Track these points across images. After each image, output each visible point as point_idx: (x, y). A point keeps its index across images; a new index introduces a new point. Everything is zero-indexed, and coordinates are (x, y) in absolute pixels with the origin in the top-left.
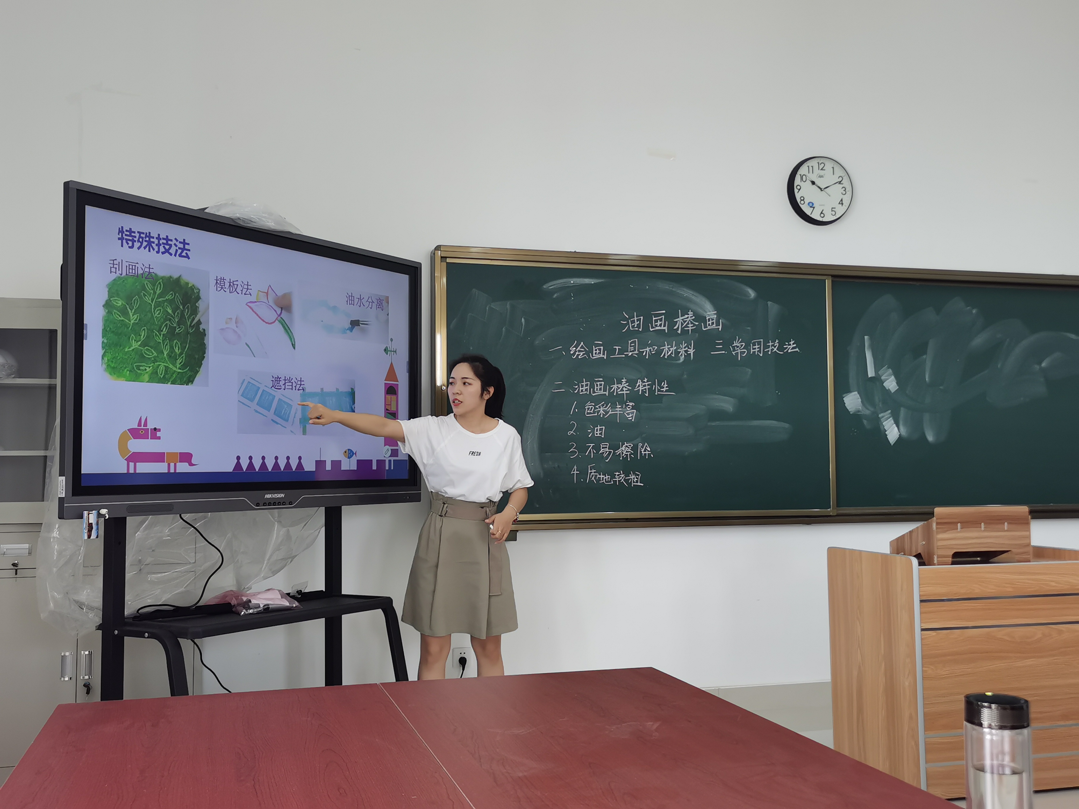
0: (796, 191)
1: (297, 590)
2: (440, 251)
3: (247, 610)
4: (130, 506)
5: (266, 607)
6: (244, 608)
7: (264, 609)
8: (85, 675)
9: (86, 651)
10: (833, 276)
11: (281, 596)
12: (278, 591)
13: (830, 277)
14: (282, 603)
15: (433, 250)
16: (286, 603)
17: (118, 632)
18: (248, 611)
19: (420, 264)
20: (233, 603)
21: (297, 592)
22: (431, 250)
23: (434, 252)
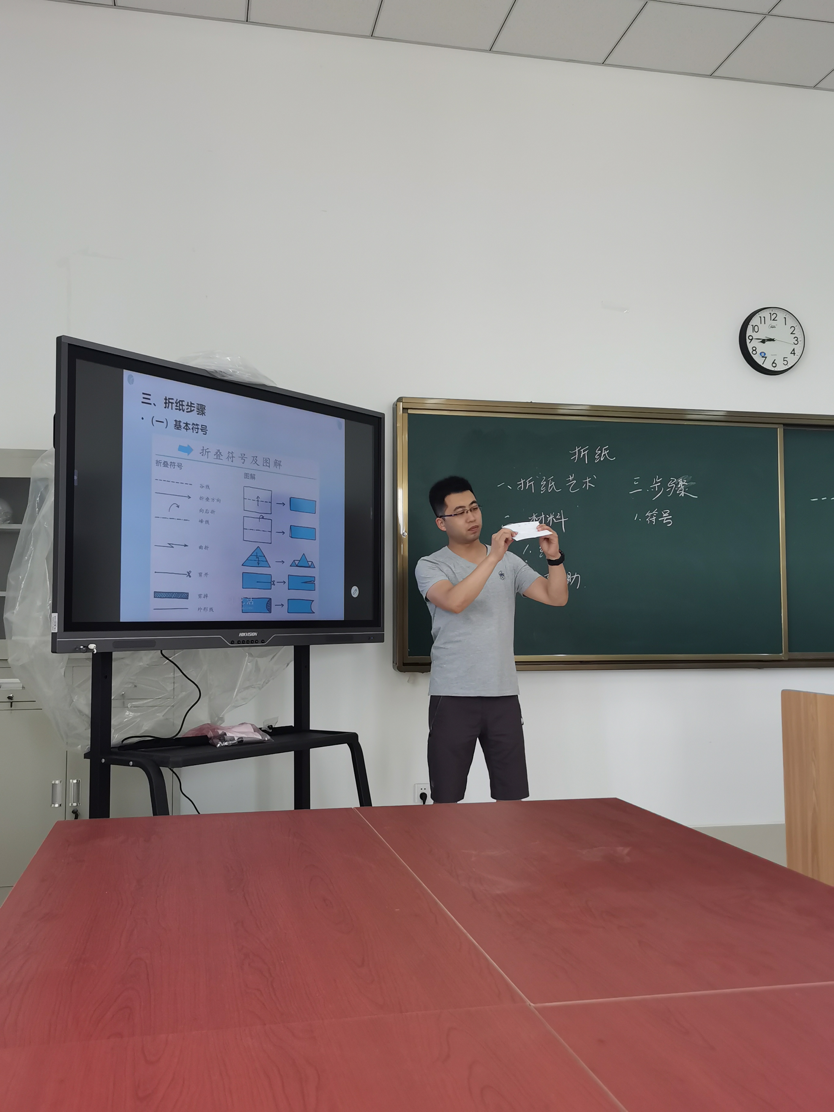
0: (748, 341)
1: (268, 726)
2: (401, 403)
3: (222, 742)
4: (115, 641)
5: (240, 740)
6: (220, 740)
7: (238, 742)
8: (74, 802)
9: (74, 780)
10: (785, 425)
11: (254, 730)
12: (250, 725)
13: (782, 425)
14: (255, 737)
15: (395, 402)
16: (258, 737)
17: (105, 760)
18: (224, 743)
19: (384, 414)
20: (209, 736)
21: (268, 727)
22: (394, 402)
23: (396, 403)
